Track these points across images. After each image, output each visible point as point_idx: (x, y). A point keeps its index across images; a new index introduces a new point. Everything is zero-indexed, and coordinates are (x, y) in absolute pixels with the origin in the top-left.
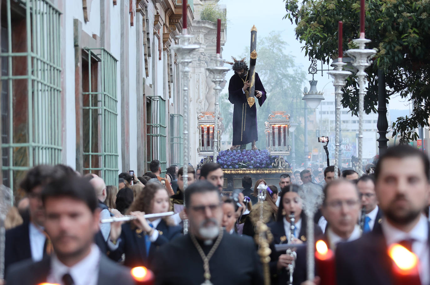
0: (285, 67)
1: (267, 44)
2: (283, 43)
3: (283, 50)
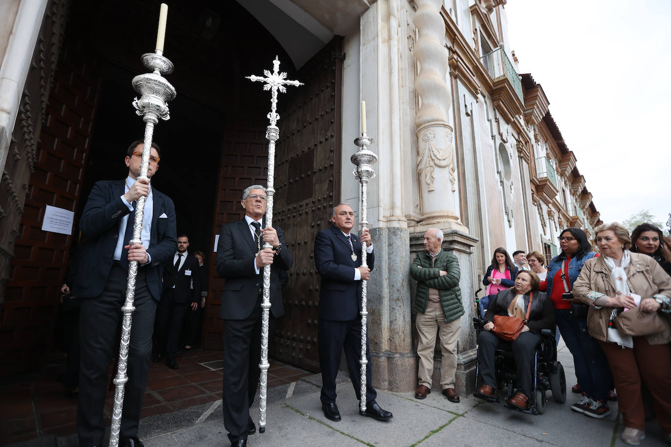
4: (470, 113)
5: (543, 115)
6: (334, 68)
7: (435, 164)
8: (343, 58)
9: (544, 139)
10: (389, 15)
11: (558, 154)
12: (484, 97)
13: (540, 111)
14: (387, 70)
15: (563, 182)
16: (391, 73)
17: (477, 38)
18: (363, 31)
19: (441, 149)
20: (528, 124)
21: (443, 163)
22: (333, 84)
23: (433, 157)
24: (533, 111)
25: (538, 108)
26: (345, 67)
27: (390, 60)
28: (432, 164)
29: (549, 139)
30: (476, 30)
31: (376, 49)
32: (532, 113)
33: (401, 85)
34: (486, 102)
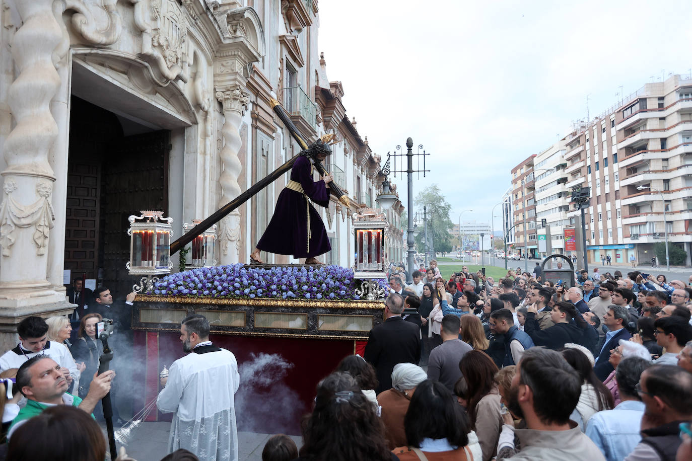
0: (440, 202)
1: (430, 190)
2: (438, 189)
3: (438, 193)
4: (265, 154)
5: (339, 121)
6: (162, 156)
7: (228, 239)
8: (170, 148)
9: (343, 136)
10: (205, 135)
11: (356, 146)
12: (282, 129)
13: (337, 118)
14: (202, 175)
15: (360, 170)
16: (204, 180)
17: (283, 67)
18: (187, 141)
19: (232, 230)
20: (326, 128)
21: (233, 239)
22: (162, 170)
23: (228, 235)
24: (331, 119)
25: (335, 116)
26: (171, 156)
27: (205, 170)
28: (226, 239)
29: (347, 135)
30: (282, 59)
31: (196, 161)
32: (330, 121)
33: (210, 190)
34: (283, 133)
